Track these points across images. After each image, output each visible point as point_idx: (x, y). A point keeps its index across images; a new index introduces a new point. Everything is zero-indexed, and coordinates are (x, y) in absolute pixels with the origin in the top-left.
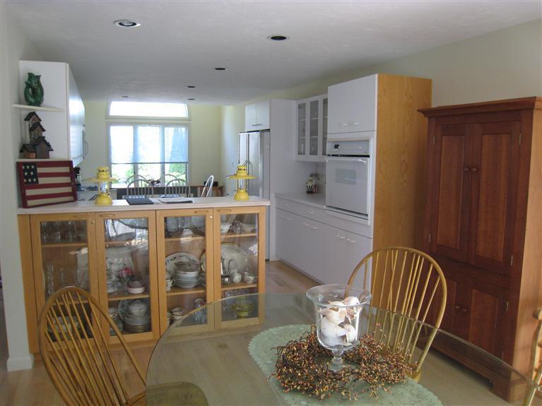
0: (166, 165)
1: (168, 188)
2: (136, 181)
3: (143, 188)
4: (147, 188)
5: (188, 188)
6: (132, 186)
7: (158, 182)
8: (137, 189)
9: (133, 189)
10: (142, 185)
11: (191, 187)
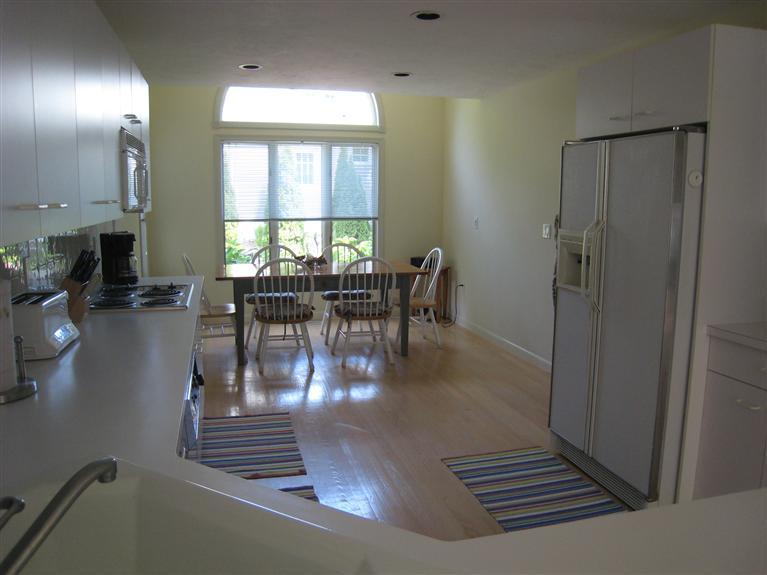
0: (335, 223)
1: (346, 276)
2: (274, 262)
3: (292, 278)
4: (300, 279)
5: (390, 275)
6: (267, 272)
7: (321, 261)
8: (276, 279)
9: (267, 279)
10: (287, 269)
11: (397, 275)
